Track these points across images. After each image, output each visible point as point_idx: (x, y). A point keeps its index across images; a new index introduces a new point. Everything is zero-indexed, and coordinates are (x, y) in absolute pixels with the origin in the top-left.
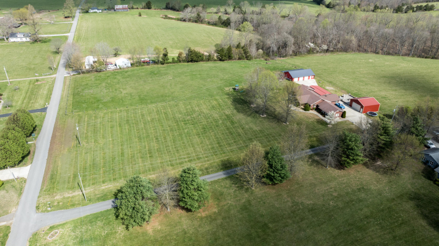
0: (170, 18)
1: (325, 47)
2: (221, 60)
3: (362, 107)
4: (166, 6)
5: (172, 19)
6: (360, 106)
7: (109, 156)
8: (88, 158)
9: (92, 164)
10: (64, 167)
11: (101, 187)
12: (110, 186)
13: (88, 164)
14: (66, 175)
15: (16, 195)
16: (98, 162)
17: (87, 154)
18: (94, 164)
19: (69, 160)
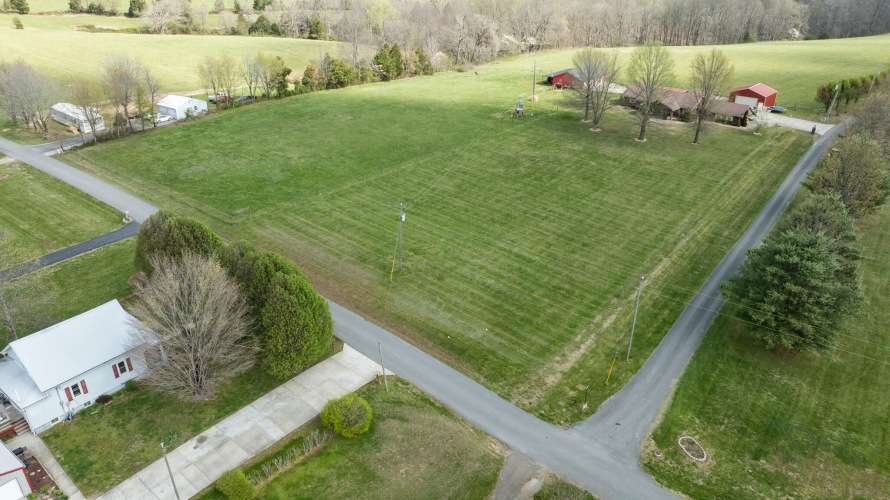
0: (101, 30)
1: (532, 41)
2: (385, 78)
3: (761, 99)
4: (71, 6)
5: (114, 31)
6: (756, 100)
7: (500, 268)
8: (463, 286)
9: (498, 294)
10: (443, 320)
11: (599, 325)
12: (614, 317)
13: (487, 297)
14: (479, 332)
15: (441, 418)
16: (500, 286)
17: (448, 280)
18: (499, 292)
19: (427, 303)
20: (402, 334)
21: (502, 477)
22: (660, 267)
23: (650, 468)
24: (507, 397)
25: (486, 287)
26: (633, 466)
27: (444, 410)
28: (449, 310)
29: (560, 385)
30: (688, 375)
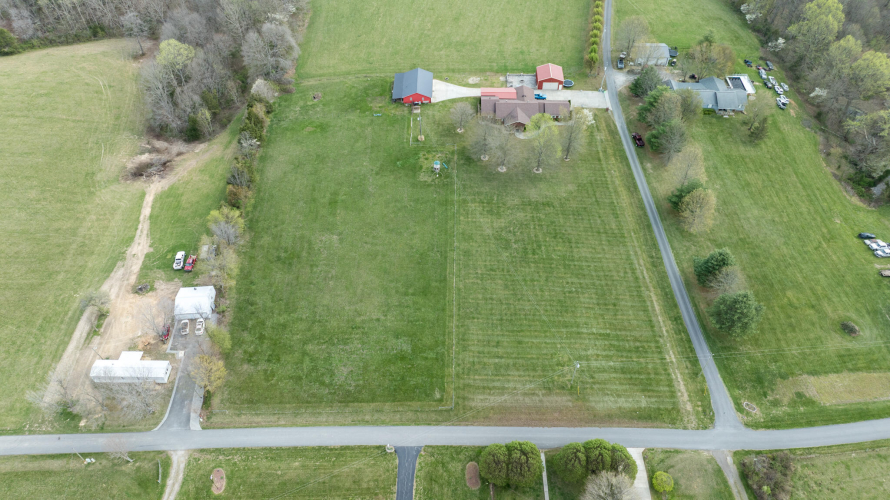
6: (556, 84)
7: (605, 350)
8: (605, 376)
9: (623, 371)
10: (625, 403)
11: (672, 362)
12: (671, 352)
13: (622, 376)
14: (643, 402)
15: (680, 456)
16: (618, 365)
17: (596, 376)
18: (622, 369)
19: (606, 398)
20: (619, 424)
21: (720, 465)
22: (655, 303)
23: (747, 425)
24: (685, 428)
25: (615, 370)
26: (743, 428)
27: (677, 452)
28: (619, 396)
29: (694, 408)
30: (720, 370)
